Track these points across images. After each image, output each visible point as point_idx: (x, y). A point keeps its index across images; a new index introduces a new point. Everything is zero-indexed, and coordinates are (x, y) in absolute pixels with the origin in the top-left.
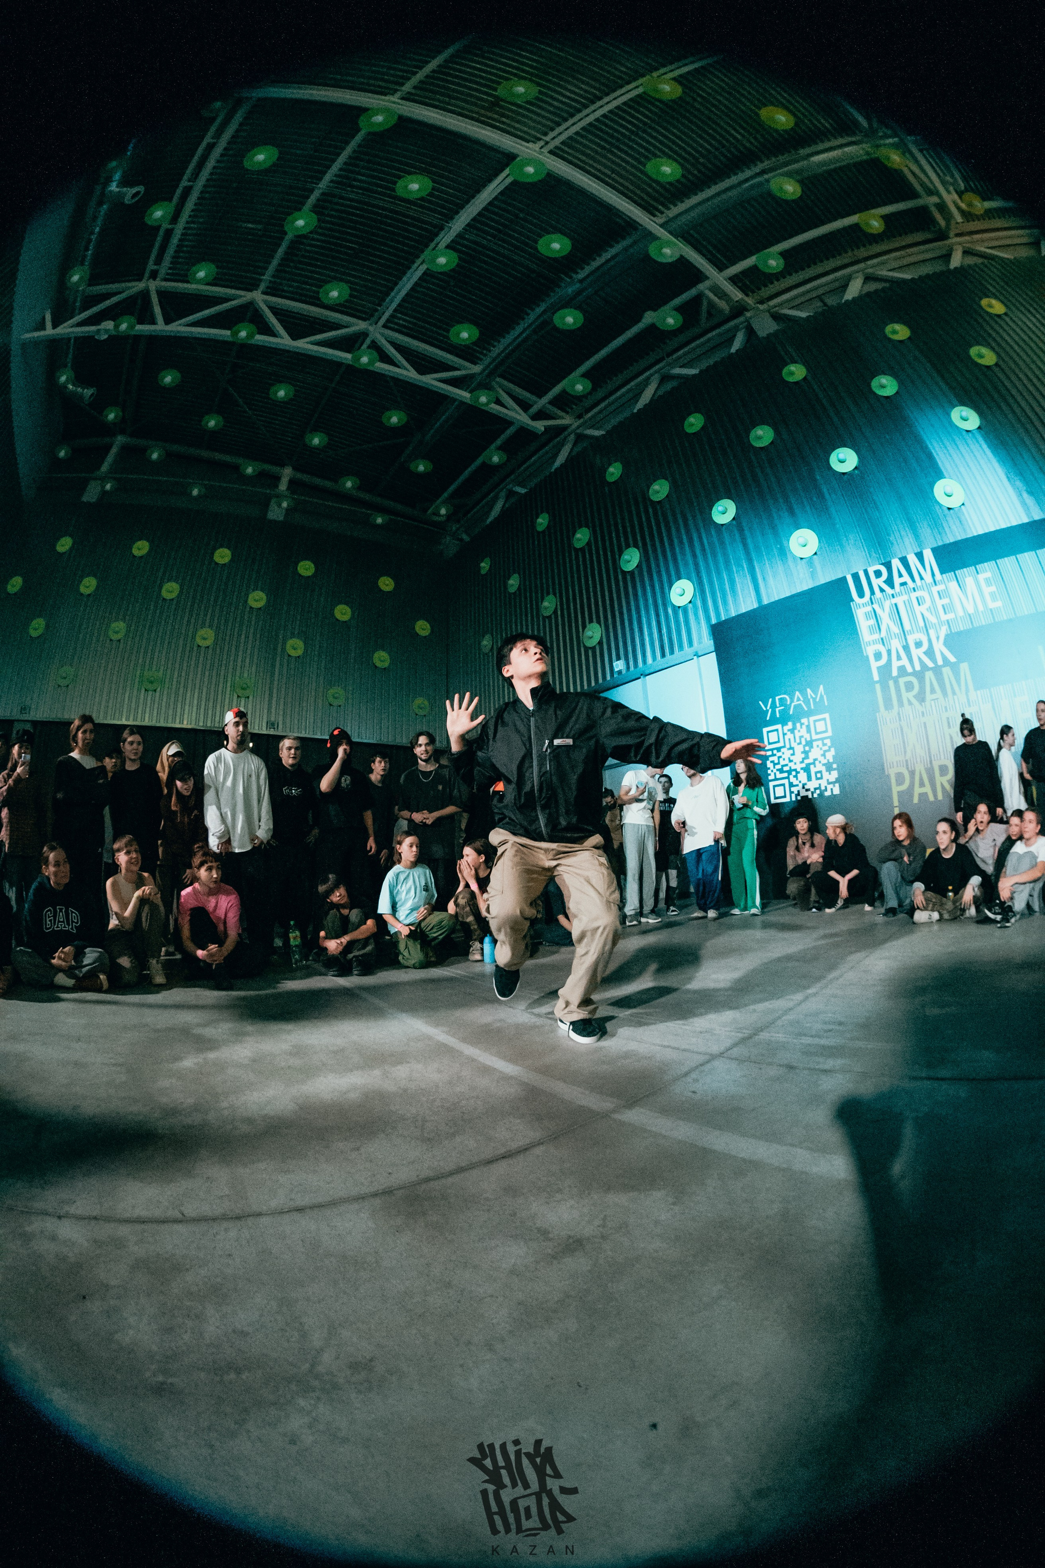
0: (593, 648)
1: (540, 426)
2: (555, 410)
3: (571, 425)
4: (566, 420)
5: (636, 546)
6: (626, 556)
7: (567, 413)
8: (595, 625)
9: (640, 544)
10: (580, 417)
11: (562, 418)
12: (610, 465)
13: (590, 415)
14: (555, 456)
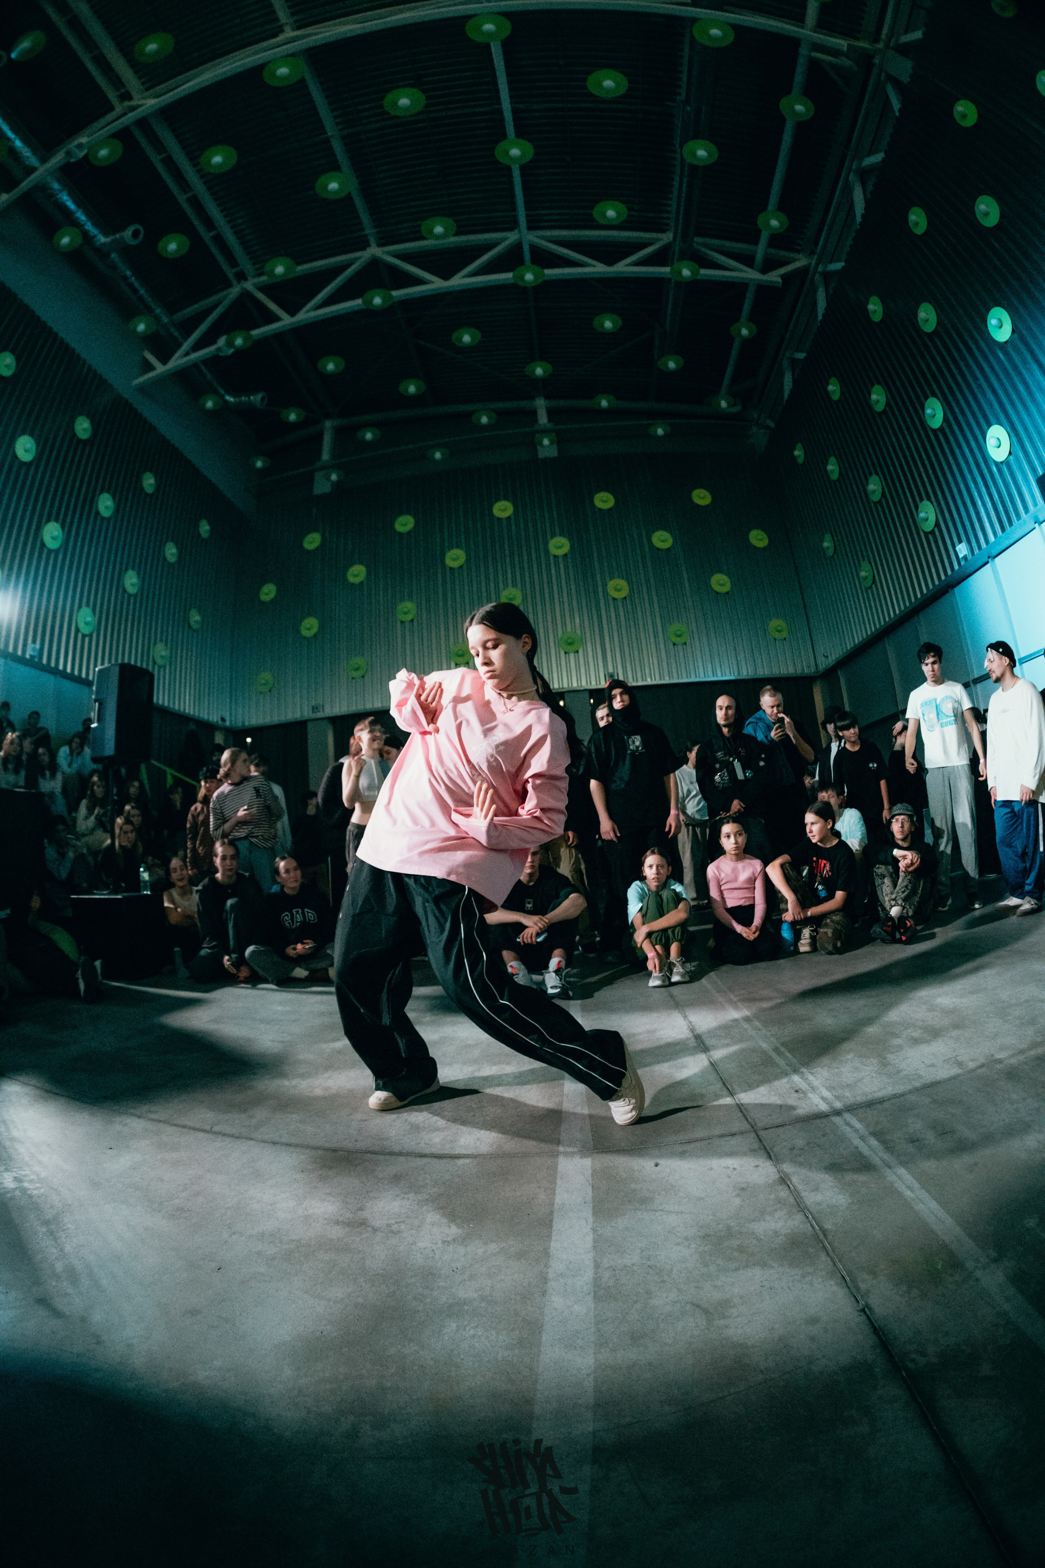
0: (933, 532)
1: (774, 277)
2: (783, 253)
3: (810, 264)
4: (801, 262)
5: (935, 396)
6: (928, 411)
7: (798, 252)
8: (926, 503)
9: (937, 392)
10: (812, 253)
11: (795, 260)
12: (867, 302)
13: (819, 248)
14: (815, 304)
